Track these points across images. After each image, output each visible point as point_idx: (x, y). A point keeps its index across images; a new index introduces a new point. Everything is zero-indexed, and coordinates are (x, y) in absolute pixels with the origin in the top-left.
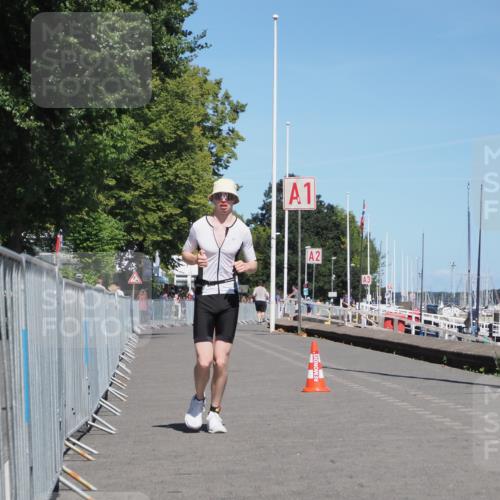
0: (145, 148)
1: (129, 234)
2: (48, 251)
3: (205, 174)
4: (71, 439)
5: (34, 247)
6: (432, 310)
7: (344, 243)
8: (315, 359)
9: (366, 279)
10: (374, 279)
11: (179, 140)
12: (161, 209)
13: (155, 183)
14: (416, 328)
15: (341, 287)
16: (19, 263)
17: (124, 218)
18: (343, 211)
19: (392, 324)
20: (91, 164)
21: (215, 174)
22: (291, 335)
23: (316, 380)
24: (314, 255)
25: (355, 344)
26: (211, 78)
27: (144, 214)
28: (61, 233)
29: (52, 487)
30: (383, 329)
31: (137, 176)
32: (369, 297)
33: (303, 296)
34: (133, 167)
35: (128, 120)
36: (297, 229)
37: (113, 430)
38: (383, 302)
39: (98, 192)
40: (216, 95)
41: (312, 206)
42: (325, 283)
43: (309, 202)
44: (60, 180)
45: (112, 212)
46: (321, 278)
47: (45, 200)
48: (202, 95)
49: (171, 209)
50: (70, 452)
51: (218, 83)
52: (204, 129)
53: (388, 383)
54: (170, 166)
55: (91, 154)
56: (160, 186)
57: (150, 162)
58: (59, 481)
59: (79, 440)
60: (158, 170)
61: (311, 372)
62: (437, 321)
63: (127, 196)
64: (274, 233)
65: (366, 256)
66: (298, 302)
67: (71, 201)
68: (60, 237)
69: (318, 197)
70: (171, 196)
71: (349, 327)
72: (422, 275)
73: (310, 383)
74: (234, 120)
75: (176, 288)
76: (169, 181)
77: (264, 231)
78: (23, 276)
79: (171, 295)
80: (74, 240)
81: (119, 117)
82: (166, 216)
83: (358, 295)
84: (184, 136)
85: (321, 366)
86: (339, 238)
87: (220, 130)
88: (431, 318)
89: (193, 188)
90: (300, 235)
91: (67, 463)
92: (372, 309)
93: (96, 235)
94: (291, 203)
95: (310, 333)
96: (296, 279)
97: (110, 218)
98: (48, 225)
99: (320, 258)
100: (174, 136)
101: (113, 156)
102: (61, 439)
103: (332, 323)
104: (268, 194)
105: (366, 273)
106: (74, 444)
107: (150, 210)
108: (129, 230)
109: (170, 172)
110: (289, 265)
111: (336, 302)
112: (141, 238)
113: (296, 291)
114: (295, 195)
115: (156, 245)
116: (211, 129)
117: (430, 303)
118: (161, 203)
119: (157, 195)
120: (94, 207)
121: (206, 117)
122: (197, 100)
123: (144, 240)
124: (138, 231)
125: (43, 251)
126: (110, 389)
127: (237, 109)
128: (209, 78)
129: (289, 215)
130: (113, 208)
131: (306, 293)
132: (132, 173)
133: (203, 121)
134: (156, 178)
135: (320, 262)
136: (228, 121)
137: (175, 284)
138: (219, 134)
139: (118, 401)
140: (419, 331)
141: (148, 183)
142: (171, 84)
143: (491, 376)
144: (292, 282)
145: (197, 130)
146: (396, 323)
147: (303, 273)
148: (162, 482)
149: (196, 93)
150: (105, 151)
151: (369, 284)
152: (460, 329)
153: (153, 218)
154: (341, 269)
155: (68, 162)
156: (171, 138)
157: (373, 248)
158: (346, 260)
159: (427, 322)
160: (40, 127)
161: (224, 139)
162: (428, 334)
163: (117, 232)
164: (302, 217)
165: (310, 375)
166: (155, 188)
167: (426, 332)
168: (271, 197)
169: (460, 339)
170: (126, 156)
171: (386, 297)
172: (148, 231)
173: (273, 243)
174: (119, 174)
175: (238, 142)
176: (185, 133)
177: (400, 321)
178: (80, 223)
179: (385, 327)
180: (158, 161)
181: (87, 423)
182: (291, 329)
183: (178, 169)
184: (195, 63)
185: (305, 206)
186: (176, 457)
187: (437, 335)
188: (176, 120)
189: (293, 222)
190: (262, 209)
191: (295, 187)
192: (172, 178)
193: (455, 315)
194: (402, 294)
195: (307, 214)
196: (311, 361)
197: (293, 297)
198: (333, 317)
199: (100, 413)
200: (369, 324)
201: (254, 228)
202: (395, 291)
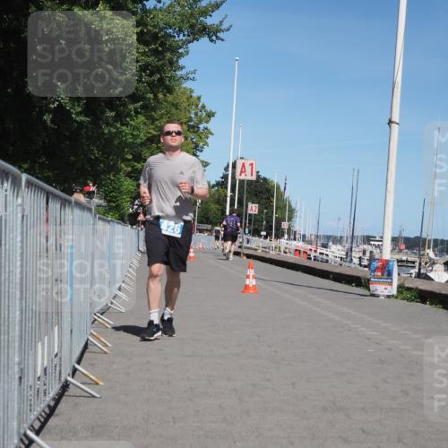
0: (152, 136)
4: (97, 314)
6: (325, 246)
7: (272, 202)
8: (251, 272)
9: (285, 225)
10: (289, 225)
14: (314, 257)
15: (269, 229)
16: (70, 202)
18: (272, 181)
19: (300, 253)
20: (117, 145)
22: (236, 257)
23: (251, 286)
24: (253, 208)
25: (276, 265)
26: (195, 95)
29: (84, 343)
32: (286, 236)
33: (245, 234)
34: (144, 148)
35: (141, 118)
36: (244, 191)
37: (123, 310)
38: (295, 239)
39: (121, 162)
40: (197, 106)
41: (254, 178)
42: (260, 226)
43: (252, 175)
44: (98, 153)
45: (129, 175)
46: (257, 223)
48: (189, 106)
50: (96, 322)
51: (199, 98)
52: (189, 126)
53: (295, 290)
55: (117, 138)
58: (88, 339)
59: (102, 315)
61: (248, 280)
62: (328, 253)
63: (139, 166)
64: (229, 194)
65: (286, 211)
66: (242, 237)
67: (104, 167)
69: (258, 172)
71: (272, 254)
73: (247, 287)
74: (207, 122)
77: (223, 191)
78: (72, 211)
80: (105, 191)
81: (136, 116)
83: (279, 235)
85: (254, 277)
86: (269, 198)
87: (199, 128)
88: (324, 251)
90: (245, 196)
91: (94, 329)
92: (287, 243)
93: (119, 189)
94: (241, 174)
95: (249, 256)
97: (128, 179)
99: (257, 210)
101: (131, 140)
102: (91, 313)
103: (262, 251)
104: (226, 169)
105: (285, 221)
106: (99, 317)
111: (266, 237)
114: (243, 170)
116: (193, 127)
117: (324, 242)
120: (118, 171)
121: (191, 119)
122: (185, 108)
127: (210, 115)
128: (193, 95)
129: (239, 183)
130: (130, 172)
131: (247, 232)
132: (142, 151)
133: (188, 121)
135: (257, 213)
136: (204, 122)
138: (198, 130)
140: (316, 259)
142: (170, 98)
143: (359, 289)
146: (302, 253)
147: (246, 219)
148: (152, 343)
149: (185, 104)
150: (125, 136)
151: (287, 228)
152: (341, 258)
154: (269, 218)
157: (290, 206)
158: (273, 212)
159: (320, 253)
161: (202, 133)
162: (321, 261)
164: (247, 184)
165: (247, 282)
168: (228, 171)
169: (341, 265)
170: (139, 141)
171: (297, 237)
173: (228, 199)
174: (135, 152)
175: (210, 136)
177: (304, 252)
178: (109, 181)
179: (295, 255)
181: (107, 305)
182: (238, 254)
184: (184, 85)
185: (249, 177)
187: (327, 261)
189: (241, 187)
190: (222, 178)
191: (243, 165)
193: (339, 250)
194: (307, 235)
195: (250, 182)
196: (248, 274)
198: (263, 247)
199: (115, 299)
200: (285, 252)
201: (217, 190)
202: (302, 233)
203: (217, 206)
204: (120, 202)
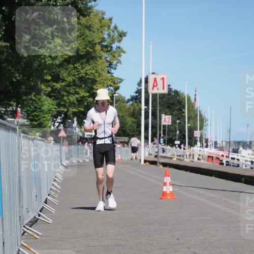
0: (68, 58)
1: (59, 107)
2: (12, 118)
3: (103, 73)
4: (26, 226)
5: (4, 115)
6: (236, 151)
7: (184, 113)
8: (168, 180)
9: (197, 134)
10: (201, 133)
11: (88, 53)
12: (78, 93)
13: (74, 78)
14: (226, 162)
15: (182, 138)
17: (56, 98)
18: (183, 93)
19: (212, 159)
20: (37, 67)
21: (109, 72)
22: (153, 166)
23: (168, 192)
24: (166, 120)
25: (191, 171)
26: (107, 17)
27: (67, 96)
28: (20, 107)
30: (206, 162)
31: (64, 74)
33: (160, 144)
34: (61, 69)
36: (156, 104)
37: (50, 221)
38: (207, 147)
39: (41, 83)
40: (109, 27)
41: (166, 91)
42: (173, 136)
43: (164, 89)
44: (19, 76)
45: (49, 95)
46: (171, 133)
47: (11, 88)
48: (101, 27)
49: (83, 93)
50: (26, 234)
51: (111, 20)
52: (102, 46)
53: (210, 194)
54: (83, 68)
55: (37, 61)
56: (77, 80)
57: (71, 66)
59: (30, 227)
60: (76, 71)
61: (165, 188)
62: (238, 158)
63: (58, 86)
64: (143, 107)
65: (197, 120)
66: (158, 147)
67: (26, 88)
68: (19, 109)
69: (169, 86)
70: (83, 86)
71: (187, 161)
72: (230, 131)
73: (164, 194)
74: (120, 41)
75: (86, 139)
76: (82, 77)
77: (138, 105)
79: (83, 143)
80: (27, 111)
82: (80, 97)
83: (192, 143)
84: (91, 50)
85: (171, 184)
86: (181, 110)
87: (111, 47)
88: (235, 156)
89: (96, 81)
90: (158, 108)
91: (24, 240)
92: (200, 151)
93: (40, 108)
94: (153, 89)
95: (164, 165)
96: (156, 133)
97: (48, 98)
98: (12, 103)
99: (170, 121)
100: (85, 50)
101: (50, 62)
102: (21, 226)
103: (177, 159)
104: (140, 84)
105: (197, 130)
106: (28, 229)
107: (71, 93)
108: (59, 105)
109: (83, 71)
110: (152, 125)
112: (66, 110)
113: (156, 141)
114: (155, 85)
115: (75, 114)
116: (106, 46)
117: (235, 148)
118: (78, 90)
119: (75, 85)
120: (39, 92)
121: (103, 40)
122: (98, 29)
123: (68, 111)
124: (64, 106)
125: (9, 118)
126: (49, 197)
127: (122, 35)
128: (105, 17)
129: (152, 97)
130: (50, 92)
131: (162, 142)
132: (60, 72)
133: (101, 42)
134: (74, 75)
135: (170, 124)
136: (116, 42)
137: (86, 136)
138: (111, 50)
139: (53, 204)
140: (228, 164)
141: (69, 78)
142: (83, 20)
144: (154, 135)
145: (98, 47)
146: (214, 159)
147: (160, 130)
148: (79, 251)
149: (97, 26)
150: (44, 59)
151: (199, 136)
152: (252, 162)
153: (73, 98)
154: (182, 128)
155: (23, 66)
156: (83, 52)
157: (201, 116)
158: (185, 122)
159: (234, 159)
160: (7, 46)
161: (115, 52)
162: (233, 166)
163: (52, 106)
164: (160, 98)
165: (165, 189)
166: (74, 81)
167: (232, 164)
168: (141, 86)
169: (252, 168)
170: (57, 62)
171: (209, 144)
172: (70, 106)
173: (143, 112)
174: (53, 73)
175: (122, 54)
176: (91, 49)
177: (217, 158)
178: (31, 102)
179: (208, 161)
180: (75, 65)
181: (35, 217)
182: (153, 163)
183: (87, 70)
184: (96, 8)
185: (161, 91)
186: (86, 236)
187: (238, 166)
188: (86, 41)
189: (154, 101)
190: (136, 93)
191: (155, 80)
192: (84, 75)
193: (249, 154)
194: (218, 142)
195: (162, 96)
196: (165, 181)
197: (154, 144)
198: (177, 156)
199: (42, 212)
200: (199, 159)
201: (132, 104)
202: (214, 140)
203: (133, 119)
204: (41, 120)
